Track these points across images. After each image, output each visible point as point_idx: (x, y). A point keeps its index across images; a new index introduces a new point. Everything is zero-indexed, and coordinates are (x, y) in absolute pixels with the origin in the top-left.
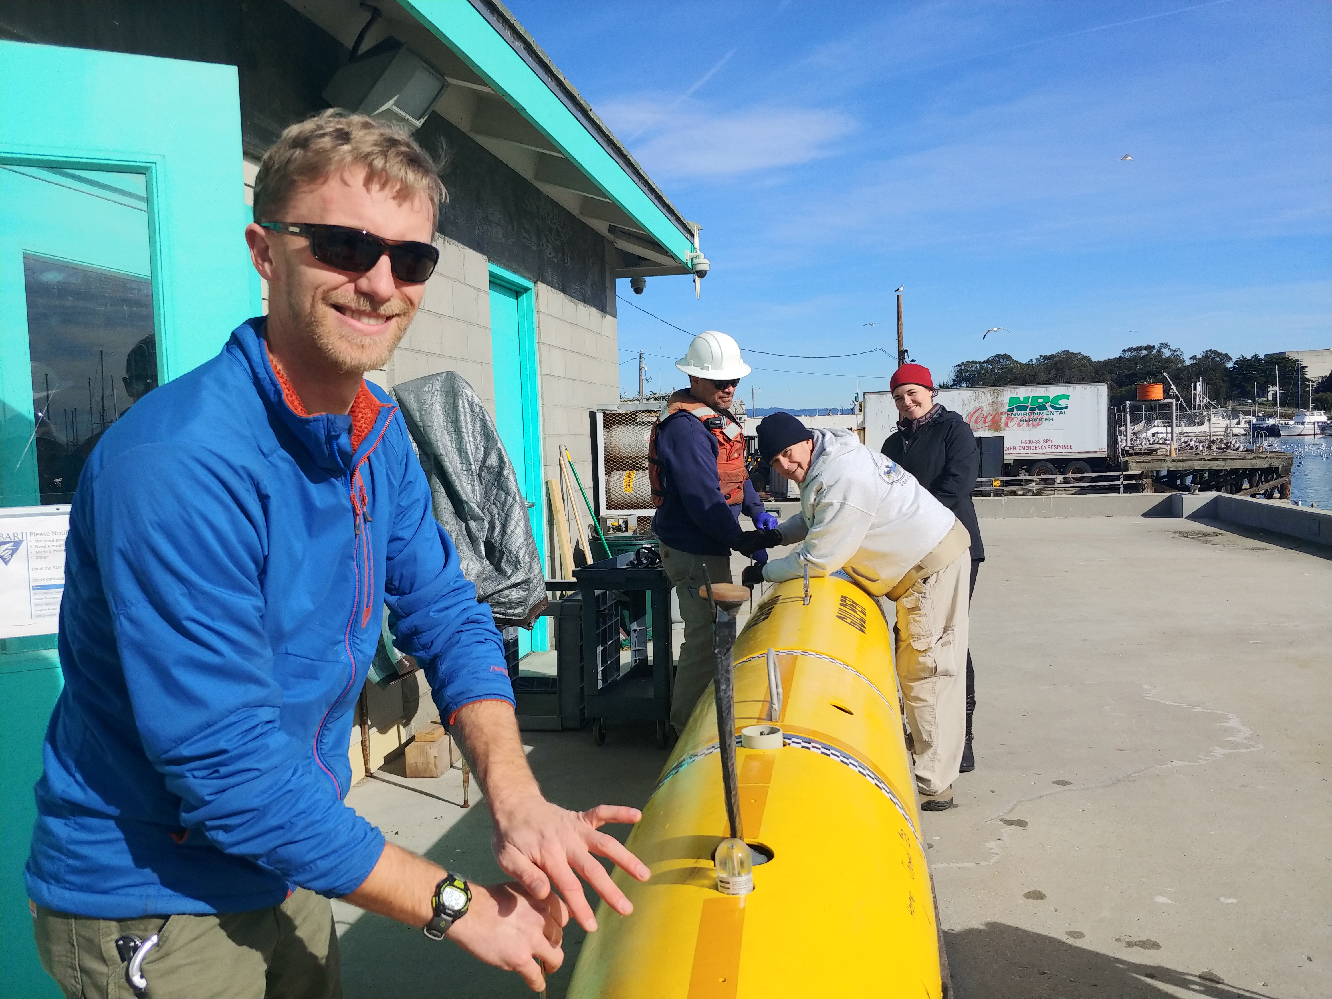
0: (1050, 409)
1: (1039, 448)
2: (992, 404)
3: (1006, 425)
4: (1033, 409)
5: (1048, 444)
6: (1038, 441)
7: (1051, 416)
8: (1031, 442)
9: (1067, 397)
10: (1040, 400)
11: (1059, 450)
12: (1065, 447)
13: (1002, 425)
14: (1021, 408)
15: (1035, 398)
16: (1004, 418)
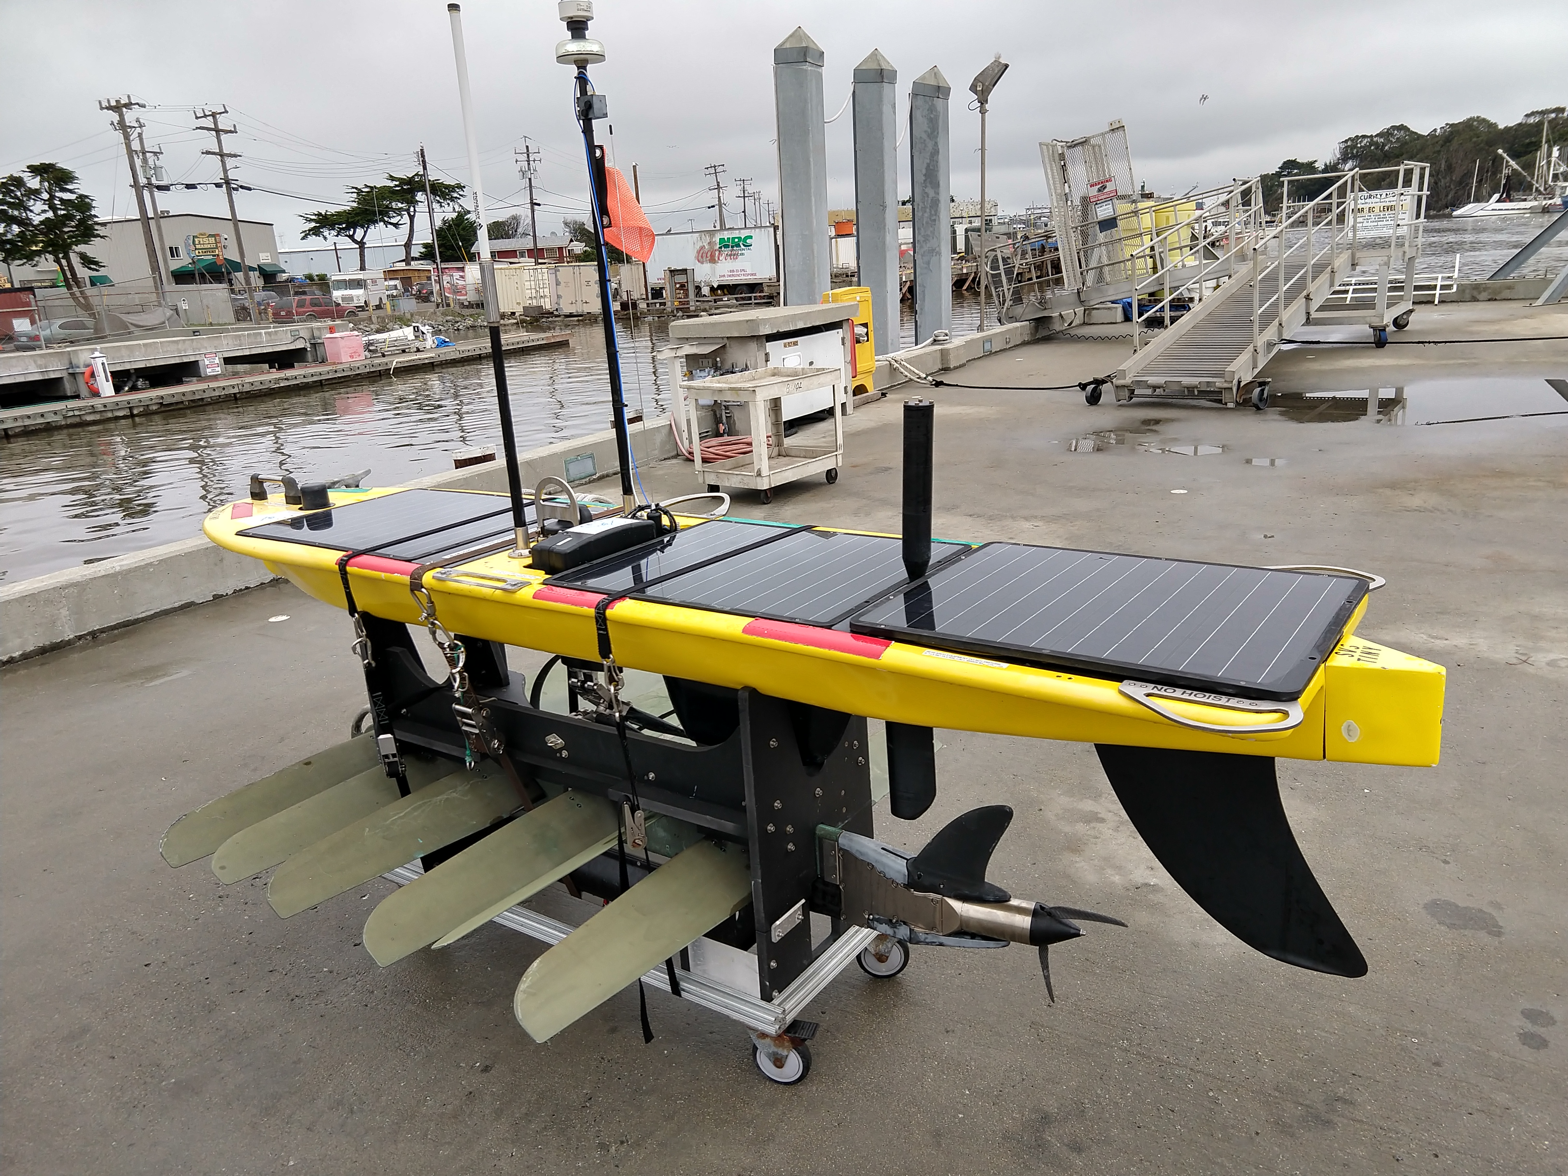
0: (742, 246)
1: (738, 275)
2: (709, 243)
3: (719, 259)
4: (732, 247)
5: (743, 273)
6: (737, 271)
7: (743, 252)
8: (733, 271)
9: (751, 237)
10: (736, 240)
11: (749, 277)
12: (752, 275)
13: (717, 259)
14: (726, 246)
15: (733, 238)
16: (717, 253)
